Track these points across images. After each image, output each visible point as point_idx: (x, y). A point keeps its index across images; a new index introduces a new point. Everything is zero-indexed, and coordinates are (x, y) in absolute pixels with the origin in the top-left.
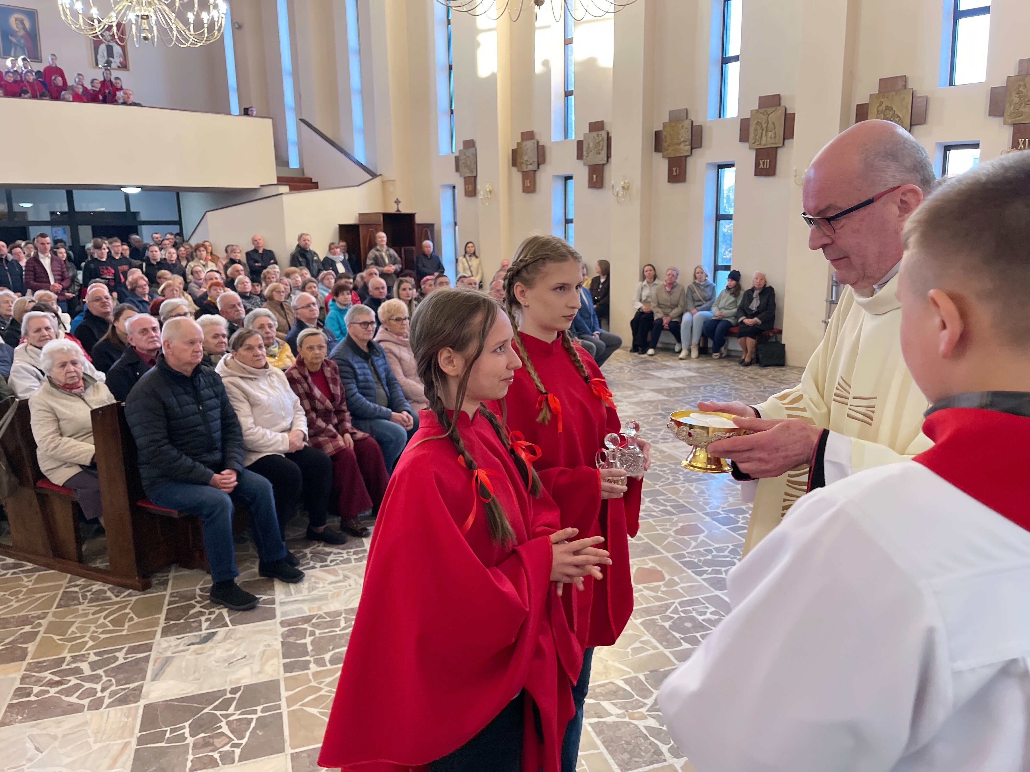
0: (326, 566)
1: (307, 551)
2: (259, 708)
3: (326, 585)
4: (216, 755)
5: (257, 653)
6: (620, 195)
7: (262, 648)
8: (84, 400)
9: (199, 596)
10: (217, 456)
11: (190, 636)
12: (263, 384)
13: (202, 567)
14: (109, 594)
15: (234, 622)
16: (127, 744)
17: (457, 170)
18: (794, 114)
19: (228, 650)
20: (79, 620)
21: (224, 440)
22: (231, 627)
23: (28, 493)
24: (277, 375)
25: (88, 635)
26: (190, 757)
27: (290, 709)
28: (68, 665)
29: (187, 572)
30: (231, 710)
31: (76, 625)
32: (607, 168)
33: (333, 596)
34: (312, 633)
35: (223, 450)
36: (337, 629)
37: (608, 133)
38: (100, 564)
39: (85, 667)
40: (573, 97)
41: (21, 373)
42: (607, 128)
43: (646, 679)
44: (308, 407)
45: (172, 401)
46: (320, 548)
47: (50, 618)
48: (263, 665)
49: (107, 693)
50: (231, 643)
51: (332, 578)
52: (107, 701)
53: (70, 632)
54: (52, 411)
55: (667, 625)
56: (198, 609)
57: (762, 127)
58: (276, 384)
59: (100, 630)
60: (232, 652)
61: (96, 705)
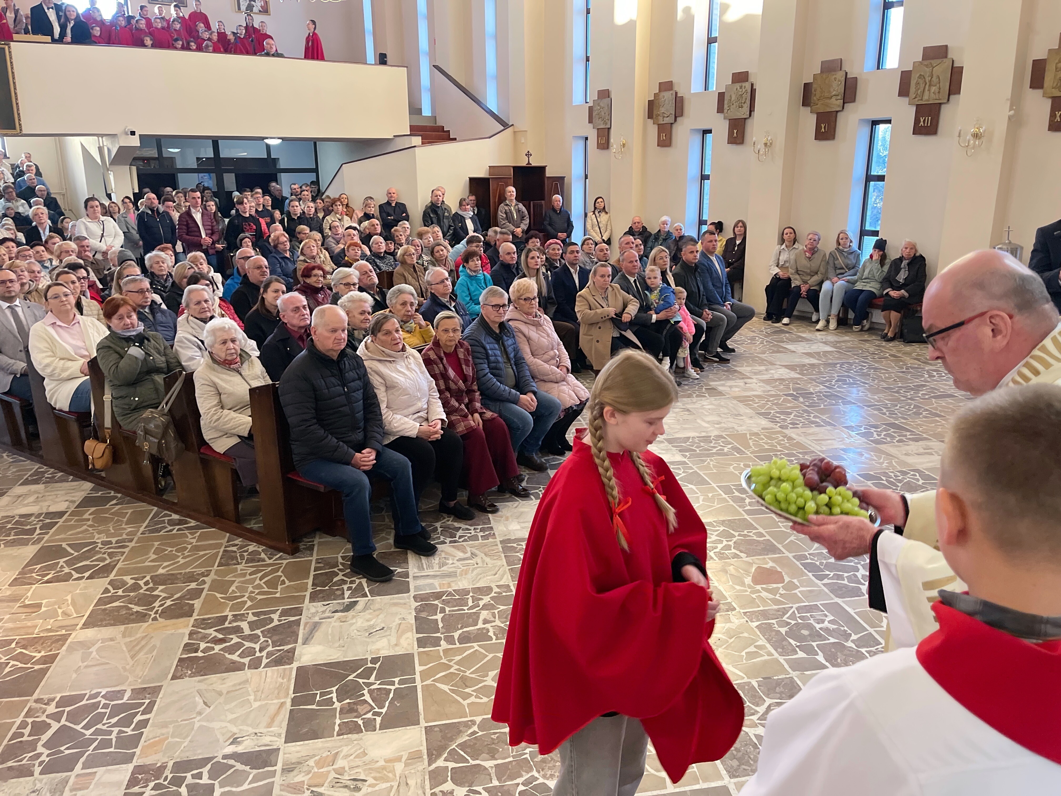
0: (455, 542)
1: (438, 525)
2: (397, 680)
3: (455, 561)
4: (360, 722)
5: (394, 625)
6: (761, 153)
7: (397, 621)
8: (241, 374)
9: (341, 563)
10: (359, 436)
11: (335, 604)
12: (401, 366)
13: (344, 537)
14: (263, 555)
15: (372, 593)
16: (283, 704)
17: (590, 121)
18: (962, 67)
19: (368, 621)
20: (238, 580)
21: (366, 420)
22: (370, 597)
23: (192, 456)
24: (414, 356)
25: (247, 595)
26: (338, 721)
27: (424, 683)
28: (229, 623)
29: (329, 539)
30: (372, 679)
31: (236, 584)
32: (749, 122)
33: (461, 575)
34: (443, 610)
35: (365, 430)
36: (465, 608)
37: (752, 85)
38: (254, 525)
39: (244, 625)
40: (716, 44)
41: (185, 343)
42: (752, 79)
43: (759, 686)
44: (443, 387)
45: (320, 383)
46: (450, 523)
47: (212, 576)
48: (399, 638)
49: (264, 653)
50: (370, 614)
51: (460, 555)
52: (265, 661)
53: (230, 591)
54: (215, 386)
55: (783, 630)
56: (340, 577)
57: (925, 81)
58: (413, 366)
59: (257, 591)
60: (372, 623)
61: (255, 664)
